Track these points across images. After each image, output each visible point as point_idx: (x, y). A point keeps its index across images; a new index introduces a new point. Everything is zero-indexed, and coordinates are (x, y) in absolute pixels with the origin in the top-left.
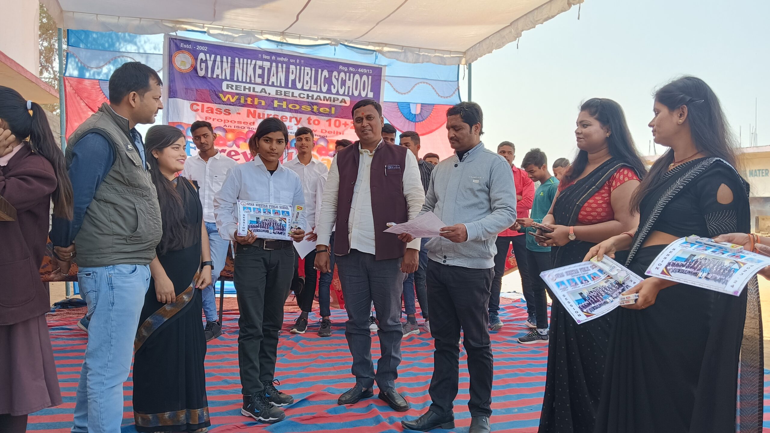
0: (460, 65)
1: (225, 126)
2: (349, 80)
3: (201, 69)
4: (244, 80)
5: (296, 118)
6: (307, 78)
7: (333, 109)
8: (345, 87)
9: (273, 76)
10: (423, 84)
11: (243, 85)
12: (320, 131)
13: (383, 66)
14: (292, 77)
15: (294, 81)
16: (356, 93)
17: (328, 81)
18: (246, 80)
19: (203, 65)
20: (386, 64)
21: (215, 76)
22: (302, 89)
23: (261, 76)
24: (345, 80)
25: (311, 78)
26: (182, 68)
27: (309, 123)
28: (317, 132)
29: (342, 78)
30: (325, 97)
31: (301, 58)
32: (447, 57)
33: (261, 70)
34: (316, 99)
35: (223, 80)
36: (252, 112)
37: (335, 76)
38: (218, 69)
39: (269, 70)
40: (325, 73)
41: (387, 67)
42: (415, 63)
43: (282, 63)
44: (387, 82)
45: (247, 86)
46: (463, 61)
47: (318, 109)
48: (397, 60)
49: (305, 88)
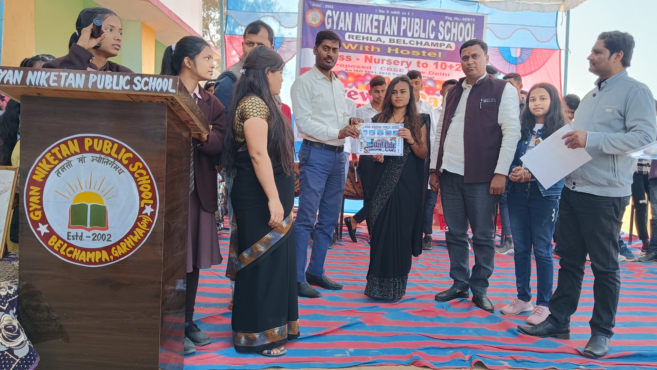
0: (559, 12)
1: (347, 70)
2: (454, 27)
3: (328, 23)
4: (363, 31)
5: (407, 62)
6: (417, 27)
7: (440, 54)
8: (451, 34)
9: (387, 27)
10: (522, 30)
11: (362, 35)
12: (428, 72)
13: (486, 14)
14: (403, 27)
15: (405, 31)
16: (461, 39)
17: (435, 29)
18: (365, 31)
19: (330, 20)
20: (488, 13)
21: (339, 29)
22: (412, 37)
23: (377, 27)
24: (451, 28)
25: (420, 27)
26: (313, 23)
27: (418, 66)
28: (425, 74)
29: (448, 27)
30: (432, 43)
31: (411, 11)
32: (545, 5)
33: (377, 23)
34: (425, 45)
35: (346, 32)
36: (369, 58)
37: (441, 25)
38: (342, 22)
39: (384, 22)
40: (433, 22)
41: (488, 16)
42: (515, 11)
43: (395, 16)
44: (488, 29)
45: (366, 36)
46: (562, 8)
47: (426, 54)
48: (498, 9)
49: (414, 36)
